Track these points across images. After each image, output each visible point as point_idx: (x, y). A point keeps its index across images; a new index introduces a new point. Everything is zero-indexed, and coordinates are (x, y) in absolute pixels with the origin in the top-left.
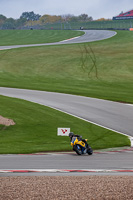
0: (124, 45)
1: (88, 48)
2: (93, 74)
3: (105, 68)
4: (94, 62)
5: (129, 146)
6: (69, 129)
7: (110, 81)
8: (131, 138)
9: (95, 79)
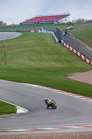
0: (26, 42)
1: (1, 45)
2: (3, 63)
3: (12, 58)
7: (15, 67)
9: (4, 66)
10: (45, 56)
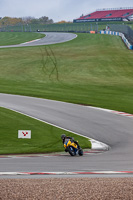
0: (84, 48)
1: (49, 51)
2: (54, 76)
3: (66, 71)
4: (55, 65)
5: (90, 148)
6: (29, 132)
7: (71, 84)
8: (92, 140)
9: (56, 81)
10: (113, 69)
